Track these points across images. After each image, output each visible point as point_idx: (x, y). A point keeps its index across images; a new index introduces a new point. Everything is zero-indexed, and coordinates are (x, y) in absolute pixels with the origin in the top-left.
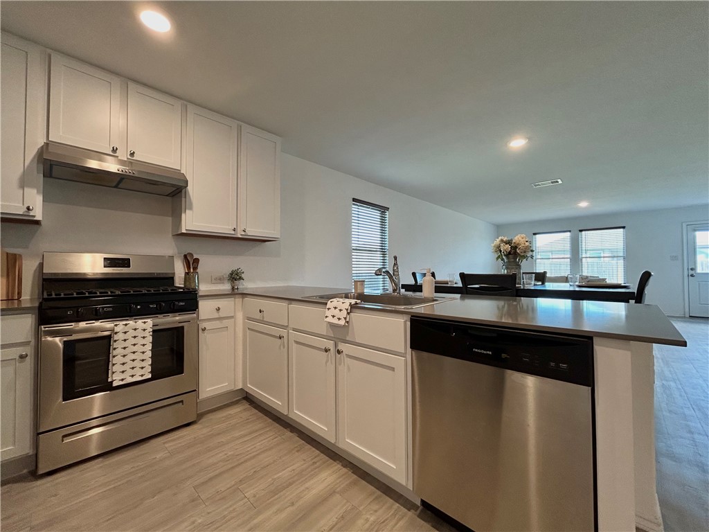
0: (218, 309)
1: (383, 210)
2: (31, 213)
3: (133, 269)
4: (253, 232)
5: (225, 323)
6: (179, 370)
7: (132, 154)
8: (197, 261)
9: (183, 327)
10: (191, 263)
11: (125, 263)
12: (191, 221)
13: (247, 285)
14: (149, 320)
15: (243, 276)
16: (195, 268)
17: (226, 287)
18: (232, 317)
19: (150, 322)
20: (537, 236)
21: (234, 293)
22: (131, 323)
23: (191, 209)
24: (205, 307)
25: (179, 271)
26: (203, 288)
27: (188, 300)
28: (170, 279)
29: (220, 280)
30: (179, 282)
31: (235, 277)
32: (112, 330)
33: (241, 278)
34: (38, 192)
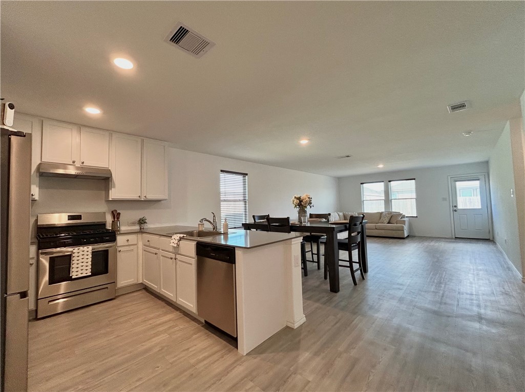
0: (128, 240)
1: (245, 175)
2: (34, 197)
3: (83, 221)
4: (150, 197)
5: (132, 248)
6: (106, 271)
7: (83, 163)
8: (119, 214)
9: (107, 251)
10: (116, 216)
11: (79, 217)
12: (114, 194)
13: (150, 226)
14: (90, 247)
15: (146, 221)
16: (118, 218)
17: (137, 228)
18: (136, 244)
20: (364, 185)
21: (141, 231)
22: (81, 248)
23: (114, 187)
24: (120, 240)
25: (109, 219)
26: (123, 228)
27: (111, 236)
28: (104, 225)
29: (133, 224)
30: (109, 227)
31: (142, 222)
32: (72, 252)
33: (145, 223)
34: (37, 186)
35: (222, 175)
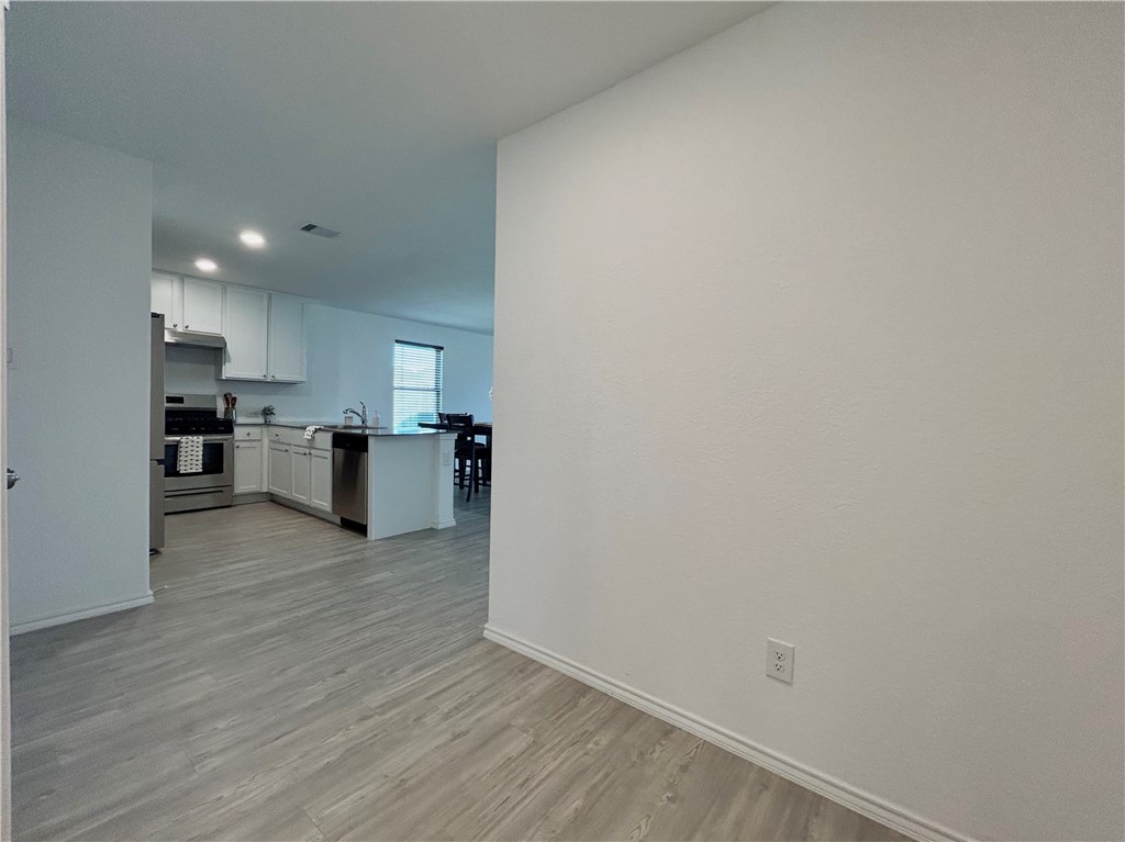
0: (249, 434)
1: (439, 348)
3: (186, 405)
4: (280, 377)
5: (254, 444)
6: (220, 470)
8: (235, 399)
9: (222, 444)
10: (231, 401)
11: (180, 400)
12: (229, 371)
13: (277, 419)
14: (200, 437)
15: (274, 412)
16: (233, 405)
17: (261, 420)
18: (259, 440)
19: (200, 439)
21: (267, 424)
22: (190, 438)
23: (229, 361)
24: (239, 432)
25: (221, 406)
26: (240, 420)
27: (227, 426)
28: (214, 412)
29: (255, 414)
30: (220, 415)
31: (267, 412)
32: (179, 441)
33: (272, 413)
35: (398, 347)
